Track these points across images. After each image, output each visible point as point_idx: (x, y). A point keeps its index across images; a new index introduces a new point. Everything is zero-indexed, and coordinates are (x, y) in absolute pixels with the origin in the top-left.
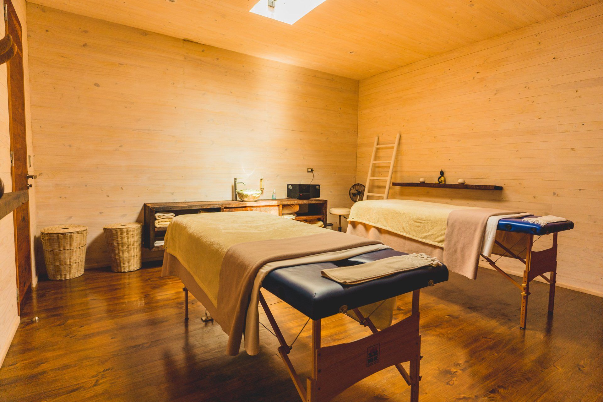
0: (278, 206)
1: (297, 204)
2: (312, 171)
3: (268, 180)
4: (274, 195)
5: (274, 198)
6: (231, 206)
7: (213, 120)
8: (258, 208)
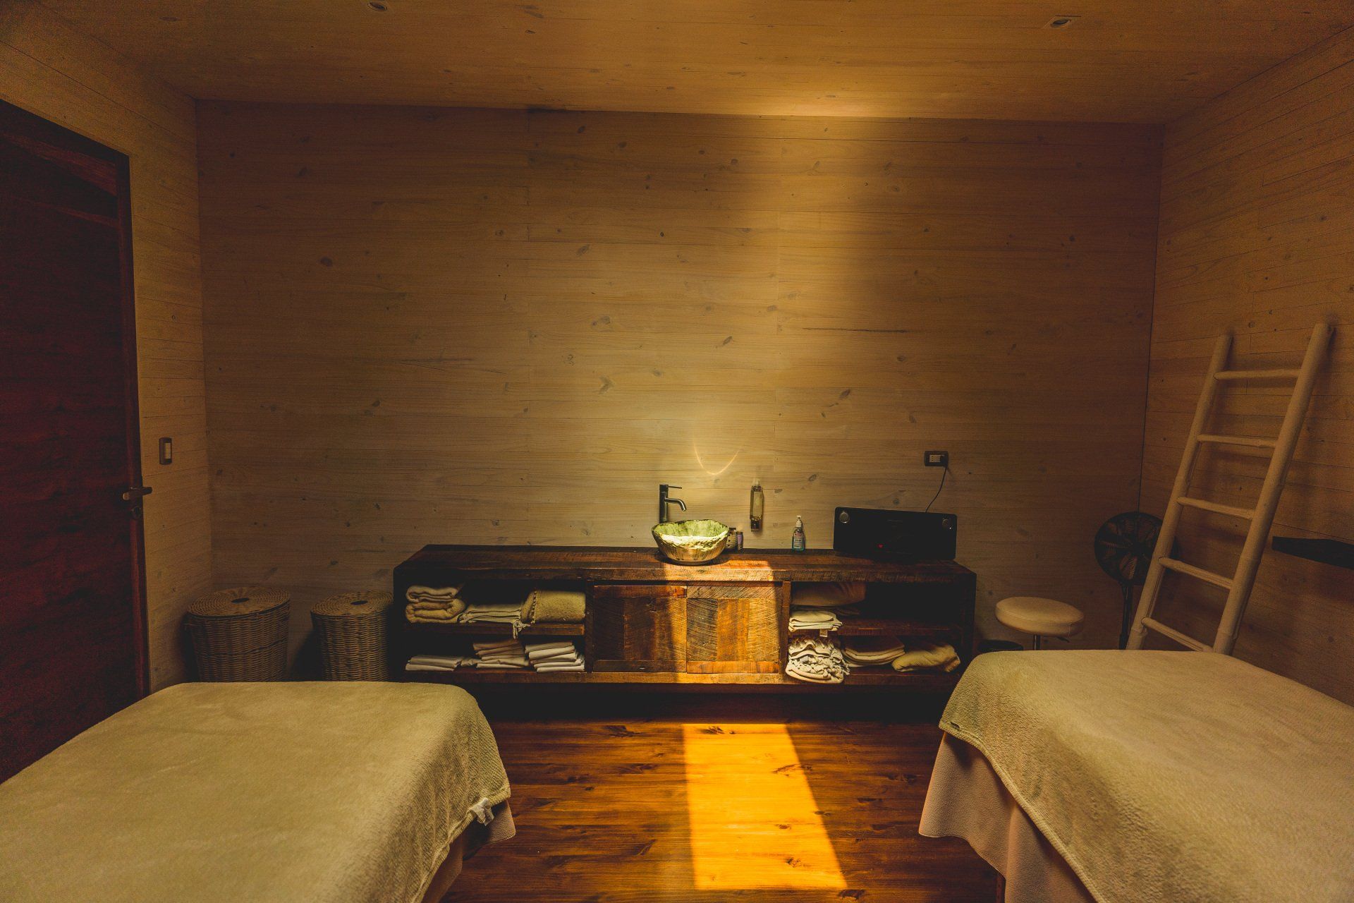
0: (776, 584)
1: (859, 582)
2: (944, 462)
3: (778, 491)
4: (798, 538)
5: (798, 546)
6: (616, 578)
7: (606, 320)
8: (703, 589)
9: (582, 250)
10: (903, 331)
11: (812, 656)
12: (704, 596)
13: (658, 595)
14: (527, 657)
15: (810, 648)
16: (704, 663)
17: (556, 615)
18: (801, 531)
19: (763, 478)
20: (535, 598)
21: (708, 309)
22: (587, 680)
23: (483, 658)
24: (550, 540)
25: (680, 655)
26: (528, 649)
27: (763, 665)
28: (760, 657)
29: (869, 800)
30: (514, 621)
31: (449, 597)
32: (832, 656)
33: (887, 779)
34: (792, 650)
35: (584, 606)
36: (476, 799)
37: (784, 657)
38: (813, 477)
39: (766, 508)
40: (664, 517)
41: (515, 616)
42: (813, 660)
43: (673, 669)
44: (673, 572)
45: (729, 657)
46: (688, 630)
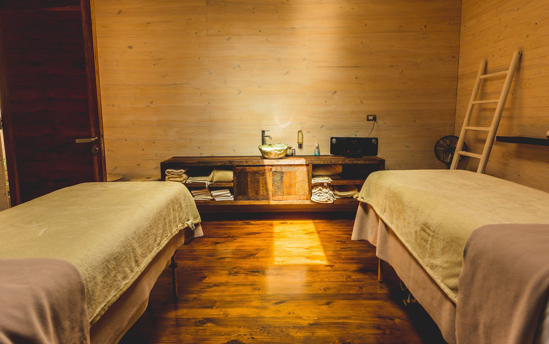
0: (307, 165)
1: (340, 164)
2: (375, 119)
3: (309, 132)
4: (316, 150)
5: (317, 153)
6: (245, 164)
7: (239, 66)
8: (278, 168)
9: (229, 39)
10: (357, 67)
11: (321, 193)
12: (279, 170)
13: (261, 170)
14: (212, 196)
15: (320, 190)
16: (279, 196)
17: (222, 180)
18: (318, 148)
19: (302, 127)
20: (214, 173)
21: (279, 60)
22: (235, 204)
23: (195, 197)
24: (220, 154)
25: (270, 193)
26: (212, 192)
27: (302, 197)
28: (301, 194)
29: (340, 241)
30: (206, 182)
31: (181, 173)
32: (329, 193)
33: (349, 235)
34: (313, 191)
35: (233, 176)
36: (188, 220)
37: (311, 194)
38: (323, 126)
39: (304, 139)
40: (263, 142)
41: (207, 180)
42: (321, 195)
43: (268, 199)
44: (266, 162)
45: (289, 194)
46: (273, 184)
